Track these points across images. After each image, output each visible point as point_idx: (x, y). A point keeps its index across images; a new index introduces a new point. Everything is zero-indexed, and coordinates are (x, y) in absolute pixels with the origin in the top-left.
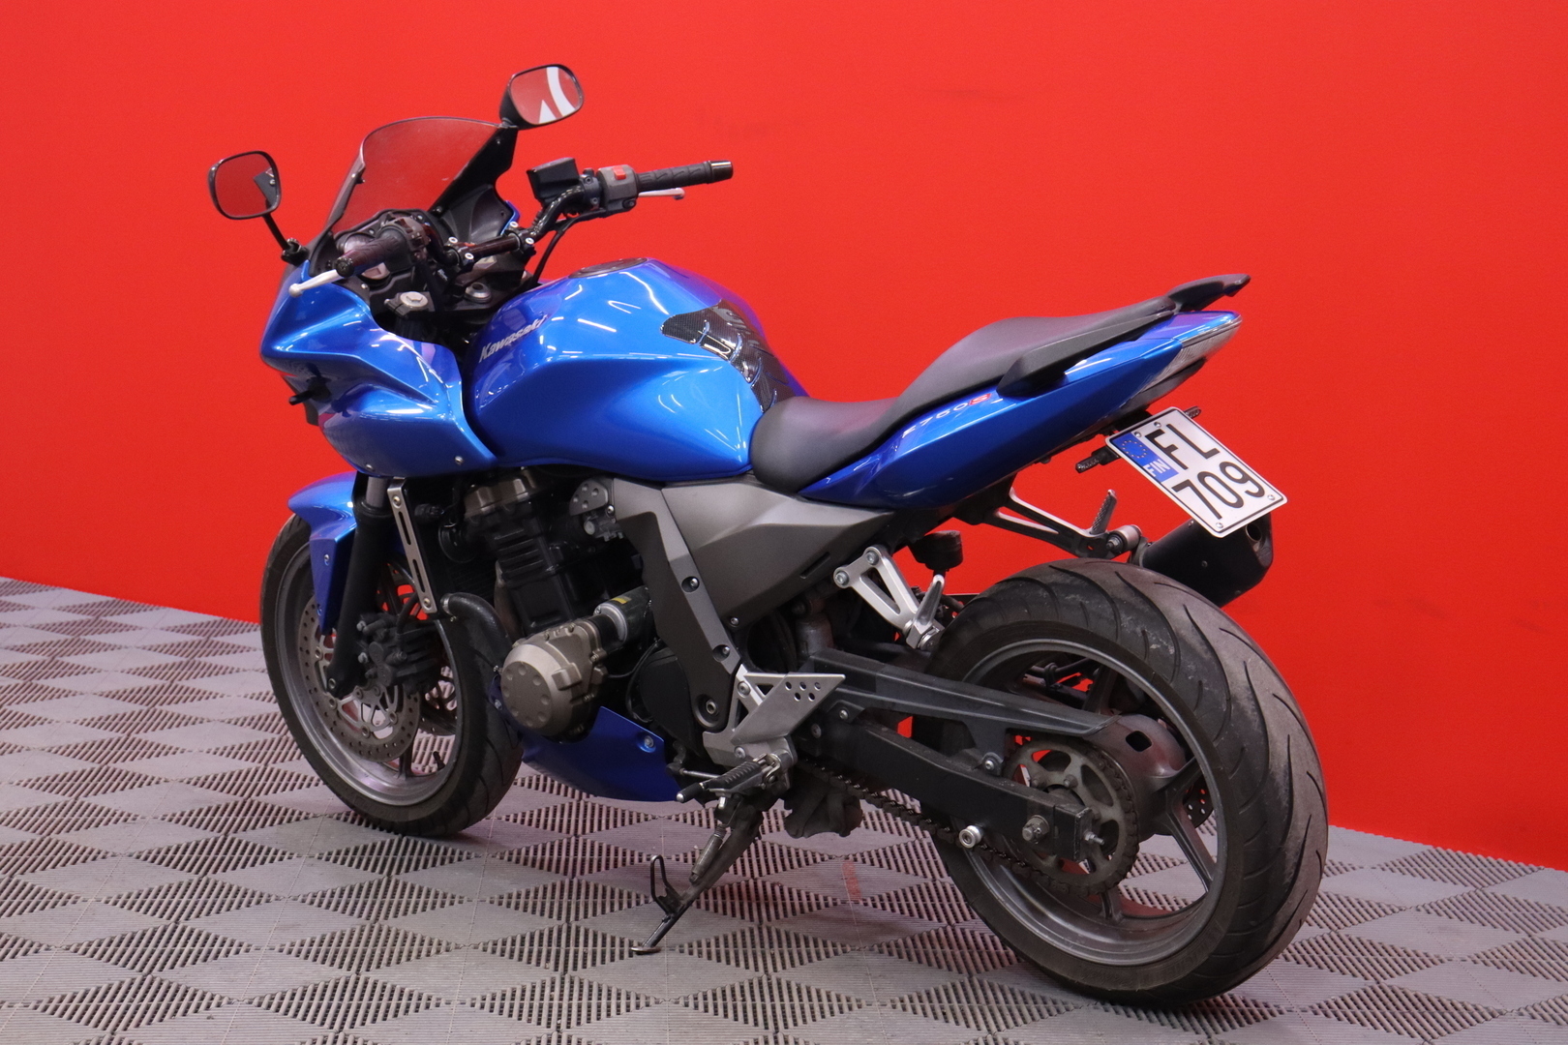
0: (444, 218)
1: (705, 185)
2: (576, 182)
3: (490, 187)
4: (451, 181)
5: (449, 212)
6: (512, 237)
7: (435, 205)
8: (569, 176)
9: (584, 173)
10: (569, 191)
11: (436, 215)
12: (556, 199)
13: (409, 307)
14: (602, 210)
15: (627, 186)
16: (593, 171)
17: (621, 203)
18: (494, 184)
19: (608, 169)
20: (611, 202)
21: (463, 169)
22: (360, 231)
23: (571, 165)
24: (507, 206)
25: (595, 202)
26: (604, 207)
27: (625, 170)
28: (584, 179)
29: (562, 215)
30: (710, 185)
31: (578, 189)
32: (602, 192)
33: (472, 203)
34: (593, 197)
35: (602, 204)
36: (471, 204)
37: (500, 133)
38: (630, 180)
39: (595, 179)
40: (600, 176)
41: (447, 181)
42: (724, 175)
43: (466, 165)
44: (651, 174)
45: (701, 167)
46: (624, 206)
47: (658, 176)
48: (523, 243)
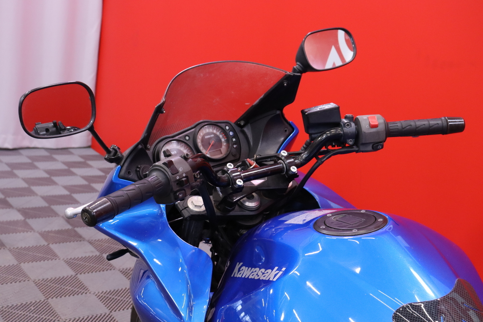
0: (246, 129)
1: (441, 135)
2: (338, 124)
3: (278, 112)
4: (251, 106)
5: (249, 125)
6: (280, 163)
7: (240, 120)
8: (333, 120)
9: (346, 118)
10: (333, 131)
11: (239, 126)
12: (322, 135)
13: (192, 211)
14: (355, 148)
15: (378, 133)
16: (353, 117)
17: (371, 145)
18: (281, 110)
19: (365, 117)
20: (363, 144)
21: (259, 99)
22: (177, 138)
23: (335, 111)
24: (290, 125)
25: (350, 142)
26: (358, 146)
27: (377, 119)
28: (345, 124)
29: (324, 147)
30: (445, 136)
31: (339, 131)
32: (357, 136)
33: (265, 121)
34: (349, 138)
35: (356, 143)
36: (263, 122)
37: (288, 78)
38: (382, 127)
39: (353, 124)
40: (357, 122)
41: (248, 105)
42: (459, 129)
43: (262, 97)
44: (399, 124)
45: (440, 122)
46: (373, 148)
47: (404, 126)
48: (288, 170)
